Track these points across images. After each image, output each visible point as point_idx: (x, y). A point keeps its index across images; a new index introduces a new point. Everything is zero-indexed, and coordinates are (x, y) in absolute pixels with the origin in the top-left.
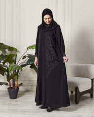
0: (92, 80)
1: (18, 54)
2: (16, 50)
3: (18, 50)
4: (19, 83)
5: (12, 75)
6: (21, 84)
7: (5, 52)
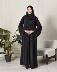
0: (56, 49)
1: (10, 34)
2: (9, 32)
3: (10, 32)
4: (12, 52)
5: (7, 47)
6: (13, 53)
7: (2, 33)
